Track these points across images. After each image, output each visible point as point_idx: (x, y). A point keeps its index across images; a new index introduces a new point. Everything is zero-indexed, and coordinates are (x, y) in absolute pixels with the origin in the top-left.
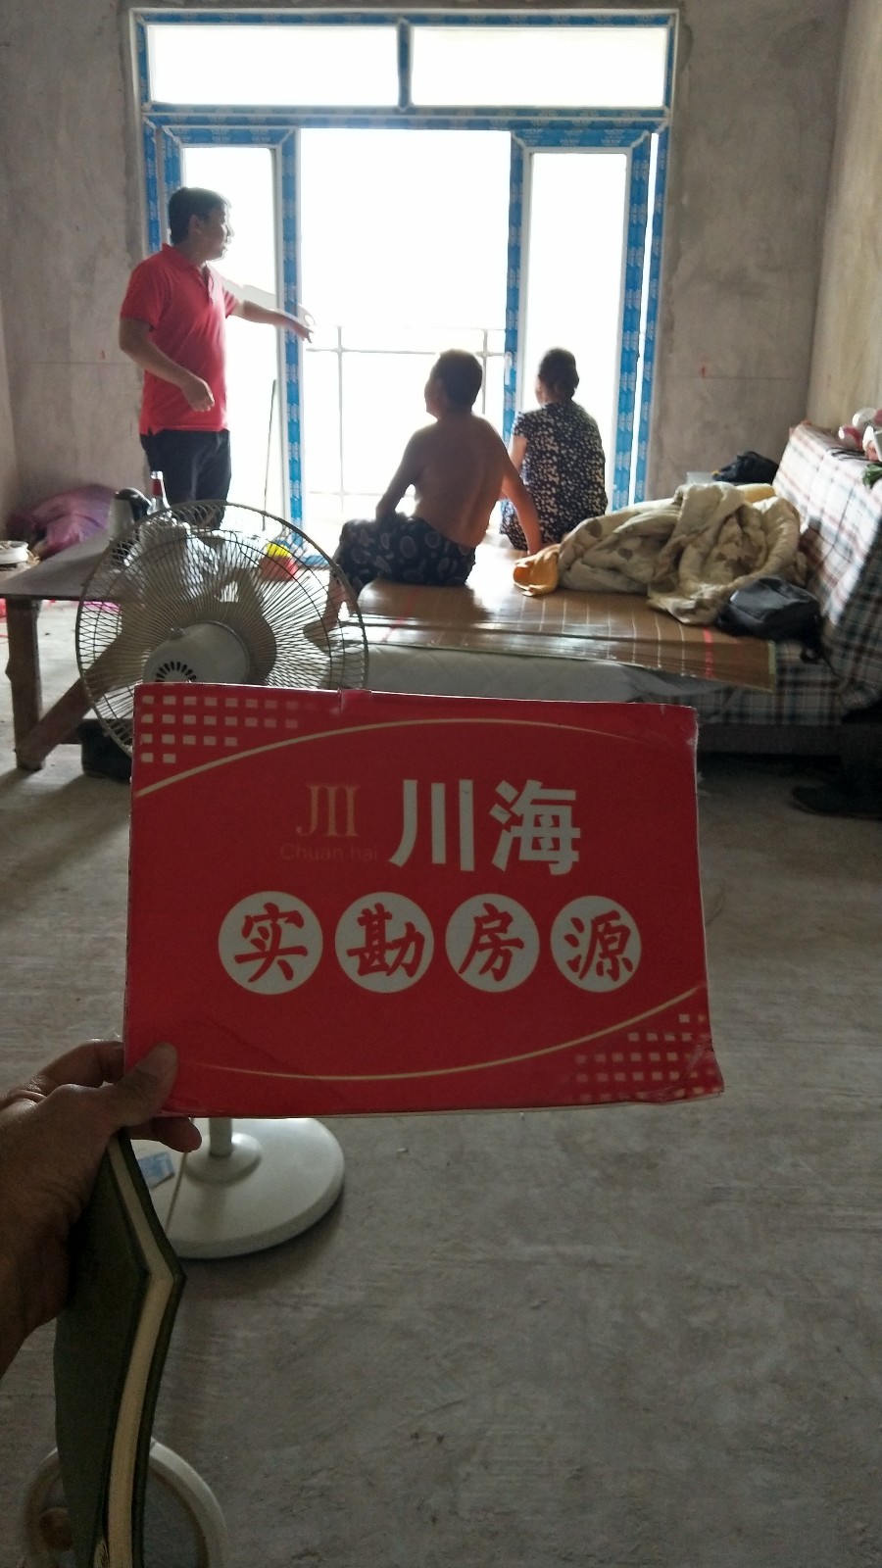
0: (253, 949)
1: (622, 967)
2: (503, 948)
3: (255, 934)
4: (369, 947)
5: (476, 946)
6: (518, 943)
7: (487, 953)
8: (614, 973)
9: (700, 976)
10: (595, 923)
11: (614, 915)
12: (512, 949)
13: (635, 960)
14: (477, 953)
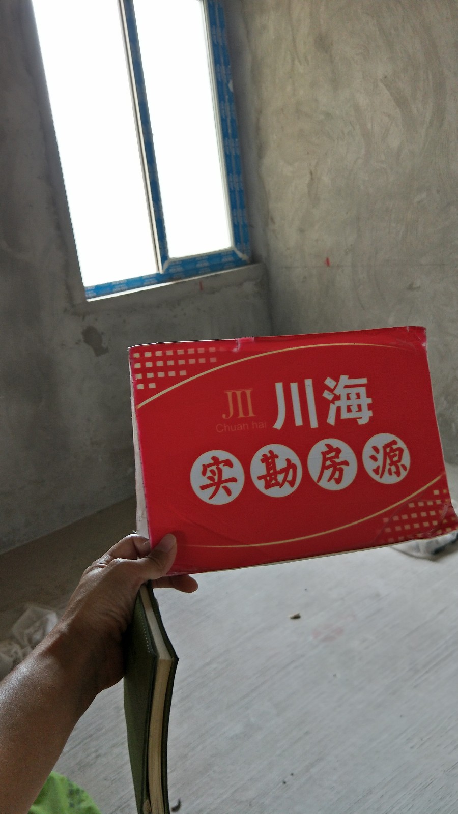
0: (209, 482)
1: (401, 469)
2: (338, 467)
3: (209, 474)
4: (268, 474)
5: (324, 467)
6: (346, 463)
7: (331, 470)
8: (398, 473)
9: (442, 469)
10: (385, 447)
11: (394, 442)
12: (344, 467)
13: (408, 465)
14: (325, 470)
